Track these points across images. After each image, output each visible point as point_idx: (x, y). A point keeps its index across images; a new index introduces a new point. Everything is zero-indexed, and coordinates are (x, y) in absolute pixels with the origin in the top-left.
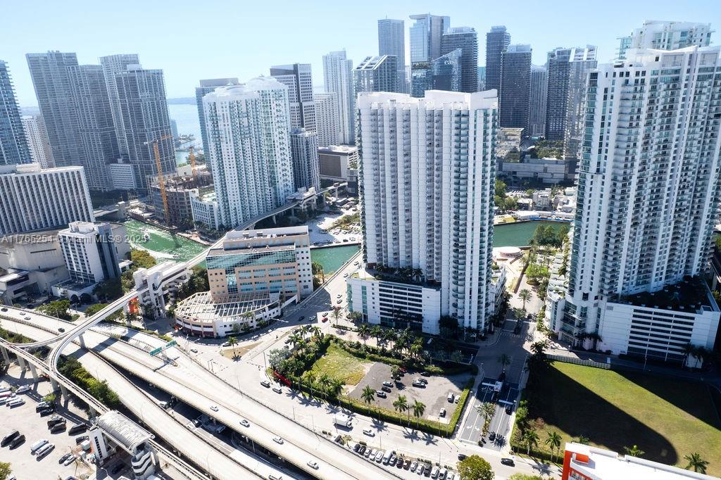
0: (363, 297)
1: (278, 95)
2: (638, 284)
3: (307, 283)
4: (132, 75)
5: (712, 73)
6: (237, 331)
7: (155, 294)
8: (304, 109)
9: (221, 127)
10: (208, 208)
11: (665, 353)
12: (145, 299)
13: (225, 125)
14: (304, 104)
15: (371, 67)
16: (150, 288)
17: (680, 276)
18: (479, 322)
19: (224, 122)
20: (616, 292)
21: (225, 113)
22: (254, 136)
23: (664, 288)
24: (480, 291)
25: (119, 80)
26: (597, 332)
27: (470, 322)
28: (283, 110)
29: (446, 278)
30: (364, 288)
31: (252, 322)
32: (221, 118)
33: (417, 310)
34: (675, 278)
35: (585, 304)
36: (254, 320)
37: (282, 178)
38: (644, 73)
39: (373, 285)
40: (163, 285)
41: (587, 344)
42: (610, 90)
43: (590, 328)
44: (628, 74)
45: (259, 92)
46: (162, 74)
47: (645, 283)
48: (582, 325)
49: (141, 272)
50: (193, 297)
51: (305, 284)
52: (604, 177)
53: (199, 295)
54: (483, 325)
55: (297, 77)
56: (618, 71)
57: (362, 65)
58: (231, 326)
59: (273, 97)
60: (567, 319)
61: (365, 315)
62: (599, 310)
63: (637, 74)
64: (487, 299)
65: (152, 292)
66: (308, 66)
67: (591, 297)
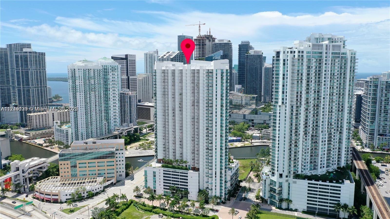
0: (154, 179)
1: (114, 69)
2: (311, 170)
3: (121, 173)
4: (25, 54)
5: (339, 55)
6: (74, 198)
7: (23, 176)
8: (130, 80)
9: (77, 83)
10: (65, 132)
11: (328, 209)
12: (16, 180)
13: (79, 82)
14: (130, 77)
15: (170, 57)
16: (20, 172)
17: (335, 167)
18: (221, 193)
19: (79, 80)
20: (298, 173)
21: (80, 75)
22: (97, 90)
23: (326, 173)
24: (221, 173)
25: (17, 57)
26: (289, 197)
27: (216, 192)
28: (116, 77)
29: (202, 166)
30: (154, 173)
31: (84, 193)
32: (78, 78)
33: (185, 185)
34: (332, 168)
35: (281, 180)
36: (85, 192)
37: (113, 117)
38: (303, 52)
39: (160, 170)
40: (29, 171)
41: (284, 205)
42: (286, 60)
43: (285, 196)
44: (294, 52)
45: (102, 66)
46: (44, 55)
47: (315, 169)
48: (280, 193)
49: (16, 162)
50: (48, 180)
51: (120, 174)
52: (286, 107)
53: (52, 178)
54: (223, 194)
55: (127, 62)
56: (289, 50)
57: (165, 55)
58: (70, 195)
59: (111, 69)
60: (272, 190)
61: (154, 190)
62: (289, 184)
63: (299, 52)
64: (226, 178)
65: (22, 174)
66: (134, 56)
67: (284, 176)
